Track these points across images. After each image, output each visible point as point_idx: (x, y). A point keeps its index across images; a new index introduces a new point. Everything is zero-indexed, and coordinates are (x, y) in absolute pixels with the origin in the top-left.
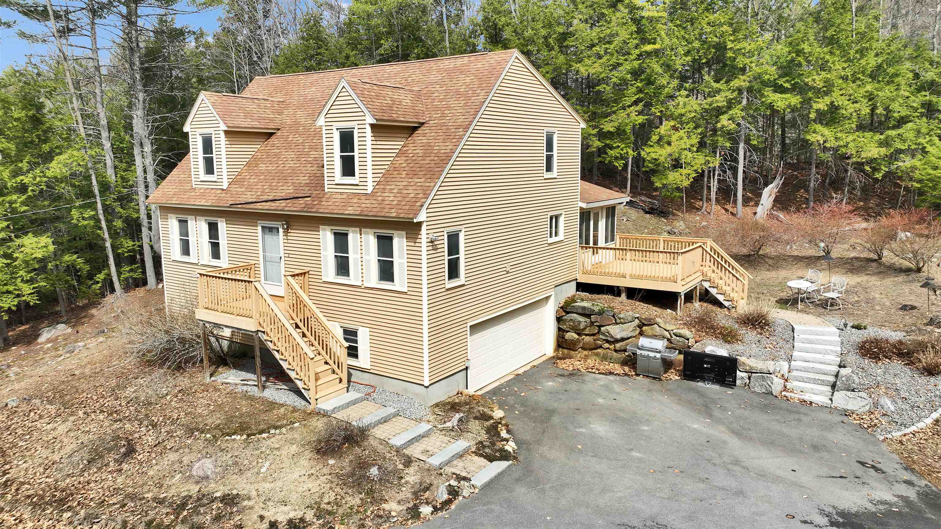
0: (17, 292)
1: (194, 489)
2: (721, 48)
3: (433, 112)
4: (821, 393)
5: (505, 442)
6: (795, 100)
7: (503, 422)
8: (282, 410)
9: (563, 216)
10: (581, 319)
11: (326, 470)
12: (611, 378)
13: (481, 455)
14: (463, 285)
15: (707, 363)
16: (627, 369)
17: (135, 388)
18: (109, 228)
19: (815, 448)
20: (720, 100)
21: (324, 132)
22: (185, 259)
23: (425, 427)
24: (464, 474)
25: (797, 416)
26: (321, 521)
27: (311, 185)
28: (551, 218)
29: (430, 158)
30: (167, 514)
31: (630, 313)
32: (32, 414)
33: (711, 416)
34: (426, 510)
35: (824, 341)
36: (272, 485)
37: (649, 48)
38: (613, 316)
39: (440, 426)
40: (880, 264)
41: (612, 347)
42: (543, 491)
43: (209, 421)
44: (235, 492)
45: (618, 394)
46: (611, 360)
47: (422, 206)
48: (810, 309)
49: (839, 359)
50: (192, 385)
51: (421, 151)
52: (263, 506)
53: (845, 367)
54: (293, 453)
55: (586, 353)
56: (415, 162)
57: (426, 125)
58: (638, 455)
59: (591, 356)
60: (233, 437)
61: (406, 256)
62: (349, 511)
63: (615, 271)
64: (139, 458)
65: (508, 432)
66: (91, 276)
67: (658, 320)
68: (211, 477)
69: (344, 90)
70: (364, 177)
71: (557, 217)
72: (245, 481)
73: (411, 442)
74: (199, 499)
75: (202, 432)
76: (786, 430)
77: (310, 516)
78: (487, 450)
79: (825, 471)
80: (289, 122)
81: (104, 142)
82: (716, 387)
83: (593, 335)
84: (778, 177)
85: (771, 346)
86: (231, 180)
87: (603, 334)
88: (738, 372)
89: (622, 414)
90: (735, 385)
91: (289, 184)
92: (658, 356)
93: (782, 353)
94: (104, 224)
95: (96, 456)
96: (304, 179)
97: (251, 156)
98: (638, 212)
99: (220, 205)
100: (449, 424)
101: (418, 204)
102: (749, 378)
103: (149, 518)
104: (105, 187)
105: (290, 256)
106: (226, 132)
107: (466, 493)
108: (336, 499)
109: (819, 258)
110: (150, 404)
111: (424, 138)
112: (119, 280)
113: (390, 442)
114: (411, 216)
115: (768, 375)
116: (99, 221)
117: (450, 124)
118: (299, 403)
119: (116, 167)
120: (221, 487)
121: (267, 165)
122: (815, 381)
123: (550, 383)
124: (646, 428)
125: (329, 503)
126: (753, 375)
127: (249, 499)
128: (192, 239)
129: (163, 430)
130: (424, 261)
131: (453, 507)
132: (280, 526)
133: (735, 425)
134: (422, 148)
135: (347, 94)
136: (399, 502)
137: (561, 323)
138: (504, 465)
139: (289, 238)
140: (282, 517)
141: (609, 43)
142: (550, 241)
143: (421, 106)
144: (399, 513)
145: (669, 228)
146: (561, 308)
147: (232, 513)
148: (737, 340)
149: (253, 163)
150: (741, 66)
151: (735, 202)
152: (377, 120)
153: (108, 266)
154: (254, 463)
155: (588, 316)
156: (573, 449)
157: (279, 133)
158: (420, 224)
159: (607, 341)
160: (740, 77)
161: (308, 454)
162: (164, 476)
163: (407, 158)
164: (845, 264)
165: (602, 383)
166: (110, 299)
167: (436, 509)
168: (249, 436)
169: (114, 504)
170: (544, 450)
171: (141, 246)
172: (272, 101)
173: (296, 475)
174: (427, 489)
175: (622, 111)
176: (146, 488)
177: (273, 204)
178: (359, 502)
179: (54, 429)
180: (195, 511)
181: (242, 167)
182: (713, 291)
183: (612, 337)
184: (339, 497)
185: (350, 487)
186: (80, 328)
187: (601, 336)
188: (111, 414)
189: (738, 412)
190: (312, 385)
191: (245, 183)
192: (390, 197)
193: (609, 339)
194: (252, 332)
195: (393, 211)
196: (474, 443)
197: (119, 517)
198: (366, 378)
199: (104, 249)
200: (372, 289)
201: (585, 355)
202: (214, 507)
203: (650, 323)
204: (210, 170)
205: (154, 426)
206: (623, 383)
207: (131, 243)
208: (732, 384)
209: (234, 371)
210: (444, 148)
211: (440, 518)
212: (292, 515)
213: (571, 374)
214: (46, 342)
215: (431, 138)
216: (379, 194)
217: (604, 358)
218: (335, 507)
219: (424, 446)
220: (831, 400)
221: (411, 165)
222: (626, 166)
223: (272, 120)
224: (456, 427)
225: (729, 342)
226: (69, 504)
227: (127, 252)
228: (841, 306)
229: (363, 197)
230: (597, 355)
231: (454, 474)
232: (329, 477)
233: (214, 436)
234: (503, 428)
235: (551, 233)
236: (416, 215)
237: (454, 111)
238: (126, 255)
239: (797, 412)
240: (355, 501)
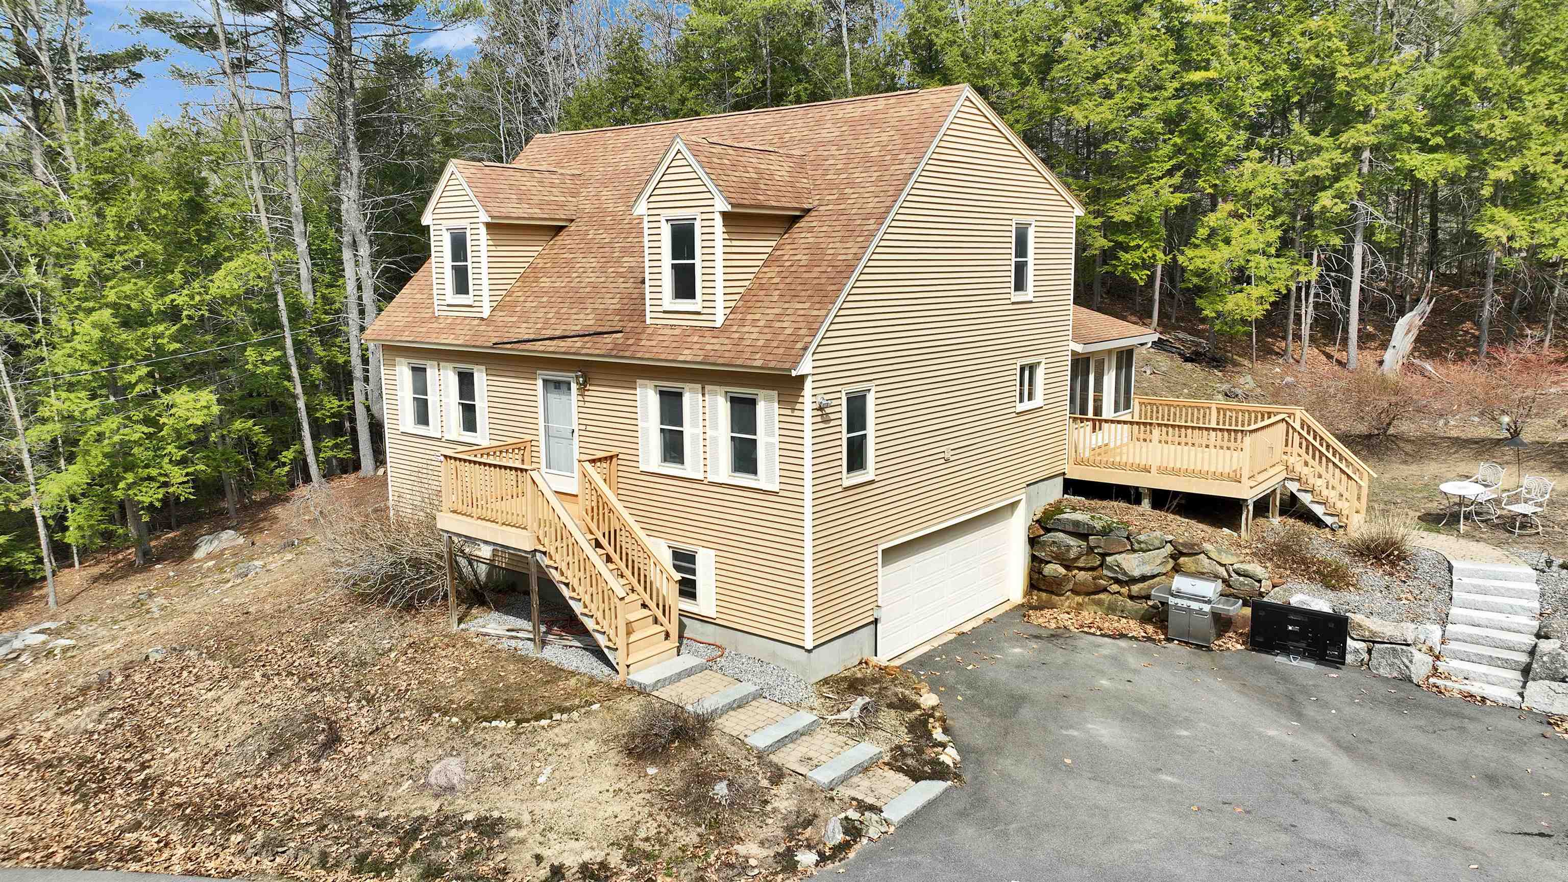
0: (162, 479)
1: (432, 807)
2: (1325, 75)
3: (826, 192)
4: (1503, 683)
5: (940, 749)
6: (1457, 163)
7: (937, 714)
8: (573, 681)
9: (1042, 366)
10: (1072, 542)
11: (641, 785)
12: (1122, 643)
13: (899, 770)
14: (872, 482)
15: (1293, 623)
16: (1150, 629)
17: (341, 638)
18: (303, 379)
19: (1492, 779)
20: (1320, 165)
21: (646, 225)
22: (421, 430)
23: (805, 718)
24: (870, 800)
25: (1456, 722)
26: (634, 869)
27: (623, 312)
28: (1022, 369)
29: (818, 269)
30: (390, 845)
31: (1158, 533)
32: (185, 674)
33: (1299, 716)
34: (806, 858)
36: (556, 805)
37: (1197, 76)
38: (1128, 538)
39: (830, 718)
41: (1125, 590)
42: (1005, 834)
43: (457, 696)
44: (496, 814)
45: (1136, 671)
46: (1123, 613)
47: (805, 349)
48: (1483, 533)
49: (1536, 624)
50: (430, 635)
51: (805, 257)
52: (542, 839)
53: (1547, 637)
54: (590, 753)
55: (1079, 599)
56: (795, 275)
57: (814, 214)
58: (1169, 779)
59: (1088, 604)
60: (494, 723)
61: (777, 432)
62: (680, 853)
63: (1131, 461)
64: (347, 751)
65: (946, 731)
66: (273, 454)
67: (1207, 546)
68: (458, 787)
69: (679, 156)
70: (709, 301)
71: (1032, 368)
72: (513, 797)
73: (782, 742)
74: (439, 824)
75: (445, 714)
76: (1438, 746)
77: (615, 859)
78: (910, 761)
79: (1508, 822)
80: (588, 208)
81: (298, 240)
82: (1309, 666)
83: (1092, 569)
84: (1424, 300)
85: (1410, 597)
86: (495, 304)
87: (1110, 568)
88: (1349, 641)
89: (1141, 707)
90: (1343, 663)
91: (588, 311)
92: (1207, 608)
93: (1430, 609)
94: (295, 371)
95: (280, 745)
96: (613, 303)
97: (527, 265)
98: (1172, 359)
99: (478, 344)
100: (846, 715)
101: (799, 345)
102: (1369, 651)
103: (361, 850)
104: (297, 312)
105: (589, 428)
106: (489, 226)
107: (873, 832)
108: (659, 833)
109: (1498, 442)
110: (364, 664)
111: (809, 235)
112: (317, 461)
113: (747, 740)
114: (787, 365)
115: (1404, 647)
116: (287, 366)
117: (854, 211)
118: (599, 670)
119: (314, 281)
120: (475, 806)
121: (553, 279)
122: (1492, 661)
123: (1017, 650)
124: (1185, 733)
125: (647, 839)
126: (1377, 646)
127: (519, 826)
128: (432, 398)
129: (383, 708)
130: (808, 441)
131: (852, 855)
132: (568, 874)
133: (1343, 733)
134: (807, 251)
135: (684, 162)
136: (762, 843)
137: (1036, 547)
138: (936, 787)
139: (587, 399)
140: (572, 858)
141: (1127, 70)
142: (1020, 407)
143: (805, 181)
144: (762, 863)
145: (1225, 387)
146: (1037, 521)
147: (491, 848)
148: (1348, 585)
149: (530, 275)
150: (1362, 108)
151: (1345, 341)
152: (733, 205)
153: (300, 438)
154: (528, 768)
155: (1084, 537)
156: (1056, 766)
157: (573, 227)
158: (801, 379)
159: (1117, 581)
160: (1360, 126)
161: (613, 756)
162: (385, 782)
163: (781, 269)
164: (1549, 453)
165: (1105, 652)
166: (303, 491)
167: (823, 858)
168: (519, 722)
169: (308, 824)
170: (1006, 763)
171: (352, 408)
172: (562, 174)
173: (594, 791)
174: (808, 823)
175: (1144, 187)
176: (357, 802)
177: (561, 343)
178: (696, 840)
179: (218, 700)
180: (433, 843)
181: (513, 281)
182: (1306, 498)
183: (1125, 574)
184: (663, 830)
185: (682, 815)
186: (258, 538)
187: (1105, 572)
188: (303, 679)
189: (1348, 711)
190: (620, 642)
191: (518, 309)
192: (752, 334)
193: (1120, 577)
194: (525, 552)
195: (757, 357)
196: (888, 748)
197: (316, 845)
198: (708, 633)
199: (296, 410)
200: (721, 485)
201: (1078, 604)
202: (463, 837)
203: (1192, 550)
204: (462, 286)
205: (370, 700)
206: (1144, 652)
207: (337, 403)
208: (1339, 661)
209: (495, 615)
210: (843, 251)
211: (831, 872)
212: (587, 856)
213: (1052, 636)
214: (205, 558)
215: (822, 234)
216: (735, 328)
217: (1111, 609)
218: (657, 847)
219: (804, 750)
220: (1521, 695)
221: (787, 281)
222: (1151, 279)
223: (563, 206)
224: (857, 720)
225: (1333, 588)
226: (240, 821)
227: (330, 417)
228: (1541, 528)
229: (707, 334)
230: (1099, 603)
231: (853, 799)
232: (648, 796)
233: (464, 722)
234: (937, 724)
235: (1021, 394)
236: (796, 364)
237: (862, 190)
238: (328, 421)
239: (1457, 715)
240: (689, 837)
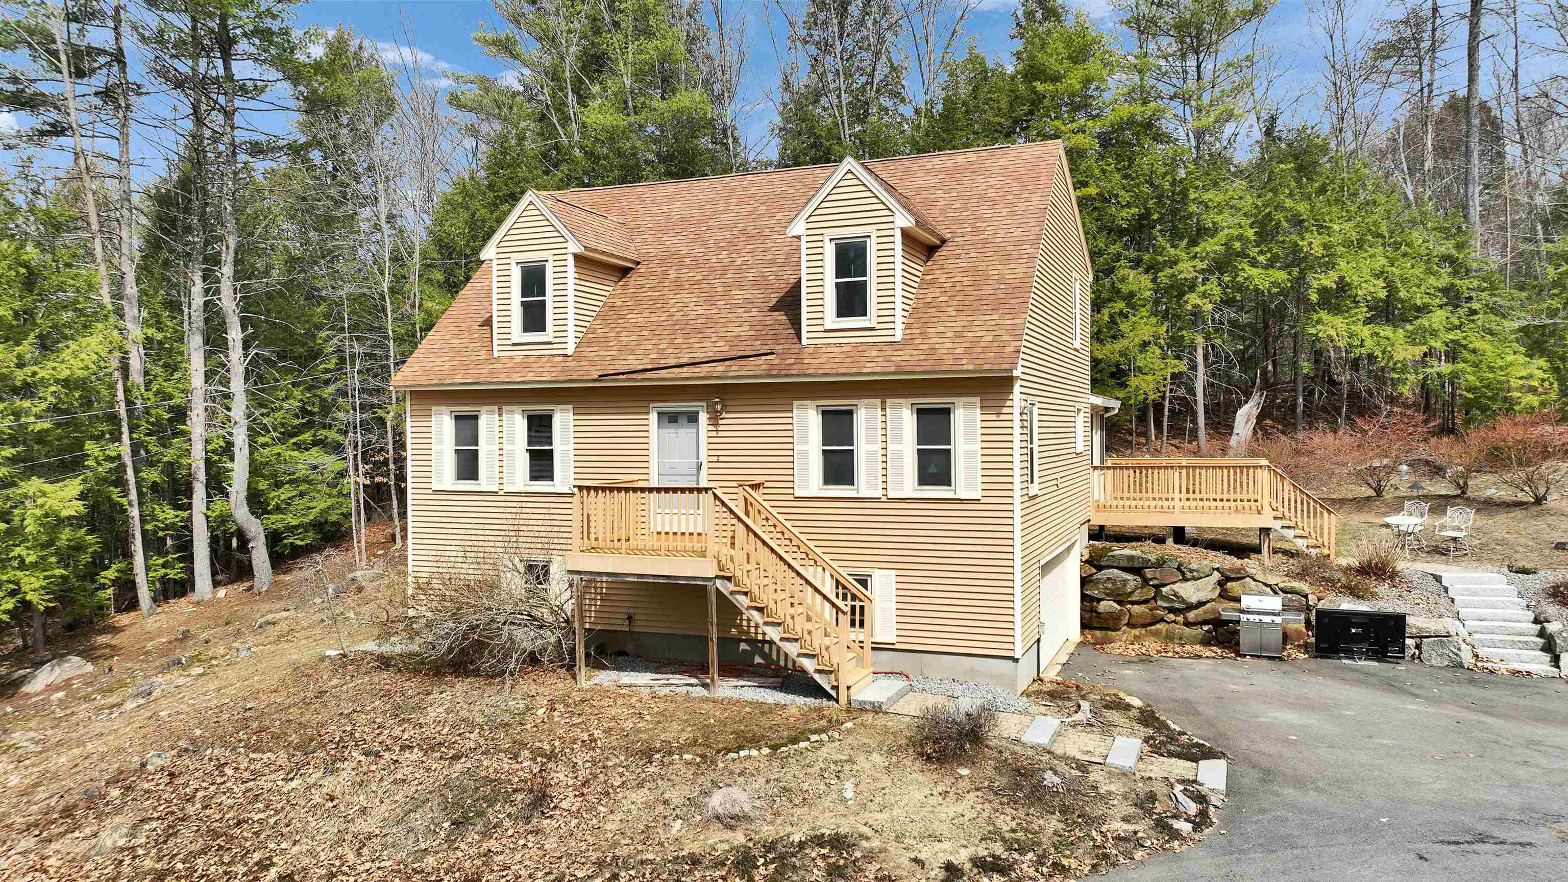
1: (739, 838)
3: (955, 226)
4: (1536, 660)
5: (1187, 736)
8: (791, 710)
9: (1082, 414)
10: (1127, 577)
11: (964, 784)
12: (1206, 661)
13: (1170, 755)
14: (1037, 496)
15: (1356, 626)
16: (1218, 649)
21: (804, 245)
22: (466, 486)
23: (1050, 721)
24: (1183, 776)
28: (1077, 413)
29: (989, 287)
31: (1205, 562)
34: (1184, 827)
35: (1492, 590)
38: (1179, 569)
39: (1067, 720)
40: (1468, 499)
41: (1180, 619)
43: (667, 736)
46: (1183, 639)
47: (1017, 352)
49: (1530, 613)
51: (966, 279)
52: (903, 845)
53: (1548, 621)
54: (882, 764)
55: (1136, 632)
57: (953, 243)
59: (1145, 636)
60: (743, 753)
61: (980, 438)
62: (1056, 838)
64: (565, 805)
67: (1248, 571)
68: (752, 815)
70: (884, 317)
72: (828, 815)
77: (998, 849)
78: (1172, 748)
80: (653, 252)
81: (130, 325)
82: (1376, 664)
83: (1145, 602)
84: (1256, 395)
85: (1421, 601)
86: (578, 341)
87: (1165, 599)
88: (1406, 638)
90: (1403, 658)
91: (713, 340)
92: (1278, 620)
94: (130, 476)
97: (601, 304)
100: (1078, 717)
102: (1418, 646)
105: (721, 459)
106: (578, 258)
108: (1020, 824)
111: (957, 261)
112: (148, 582)
113: (1024, 739)
115: (1445, 639)
116: (124, 467)
120: (791, 828)
122: (1513, 645)
125: (1014, 831)
126: (1425, 640)
127: (865, 837)
130: (1017, 444)
131: (1214, 819)
133: (1464, 703)
134: (964, 274)
135: (856, 182)
136: (1126, 821)
137: (1087, 586)
138: (1218, 765)
139: (721, 428)
140: (955, 857)
142: (1077, 449)
144: (1145, 834)
146: (1086, 562)
147: (856, 860)
148: (1372, 595)
149: (611, 314)
151: (1194, 433)
154: (822, 787)
155: (1139, 571)
157: (642, 269)
158: (1011, 382)
159: (1171, 610)
161: (912, 764)
163: (943, 290)
165: (1203, 668)
166: (129, 618)
167: (1197, 827)
168: (775, 748)
171: (188, 520)
173: (918, 796)
174: (1152, 799)
177: (695, 370)
178: (1060, 826)
179: (314, 786)
181: (591, 319)
183: (1183, 601)
184: (1021, 821)
185: (1029, 806)
186: (106, 665)
190: (839, 662)
191: (612, 344)
192: (944, 344)
193: (1177, 605)
194: (704, 579)
195: (964, 362)
196: (1140, 740)
200: (903, 500)
201: (1135, 637)
203: (1238, 575)
204: (535, 323)
208: (1399, 657)
211: (1212, 835)
212: (968, 853)
213: (1142, 660)
214: (46, 690)
215: (974, 260)
216: (918, 341)
217: (1170, 638)
218: (1030, 836)
219: (1078, 745)
220: (1556, 666)
221: (958, 299)
224: (1093, 720)
225: (1363, 597)
229: (888, 348)
230: (1156, 634)
231: (1168, 777)
232: (980, 794)
233: (703, 756)
236: (1014, 364)
237: (996, 223)
240: (1053, 824)
